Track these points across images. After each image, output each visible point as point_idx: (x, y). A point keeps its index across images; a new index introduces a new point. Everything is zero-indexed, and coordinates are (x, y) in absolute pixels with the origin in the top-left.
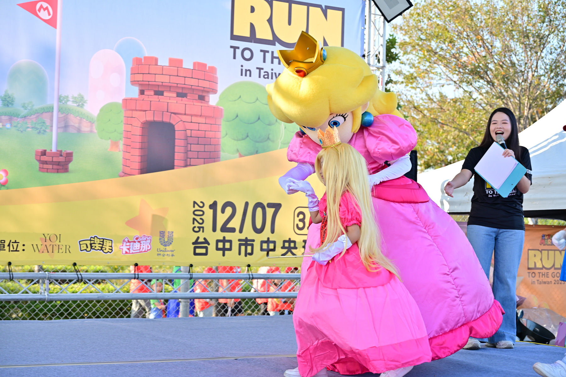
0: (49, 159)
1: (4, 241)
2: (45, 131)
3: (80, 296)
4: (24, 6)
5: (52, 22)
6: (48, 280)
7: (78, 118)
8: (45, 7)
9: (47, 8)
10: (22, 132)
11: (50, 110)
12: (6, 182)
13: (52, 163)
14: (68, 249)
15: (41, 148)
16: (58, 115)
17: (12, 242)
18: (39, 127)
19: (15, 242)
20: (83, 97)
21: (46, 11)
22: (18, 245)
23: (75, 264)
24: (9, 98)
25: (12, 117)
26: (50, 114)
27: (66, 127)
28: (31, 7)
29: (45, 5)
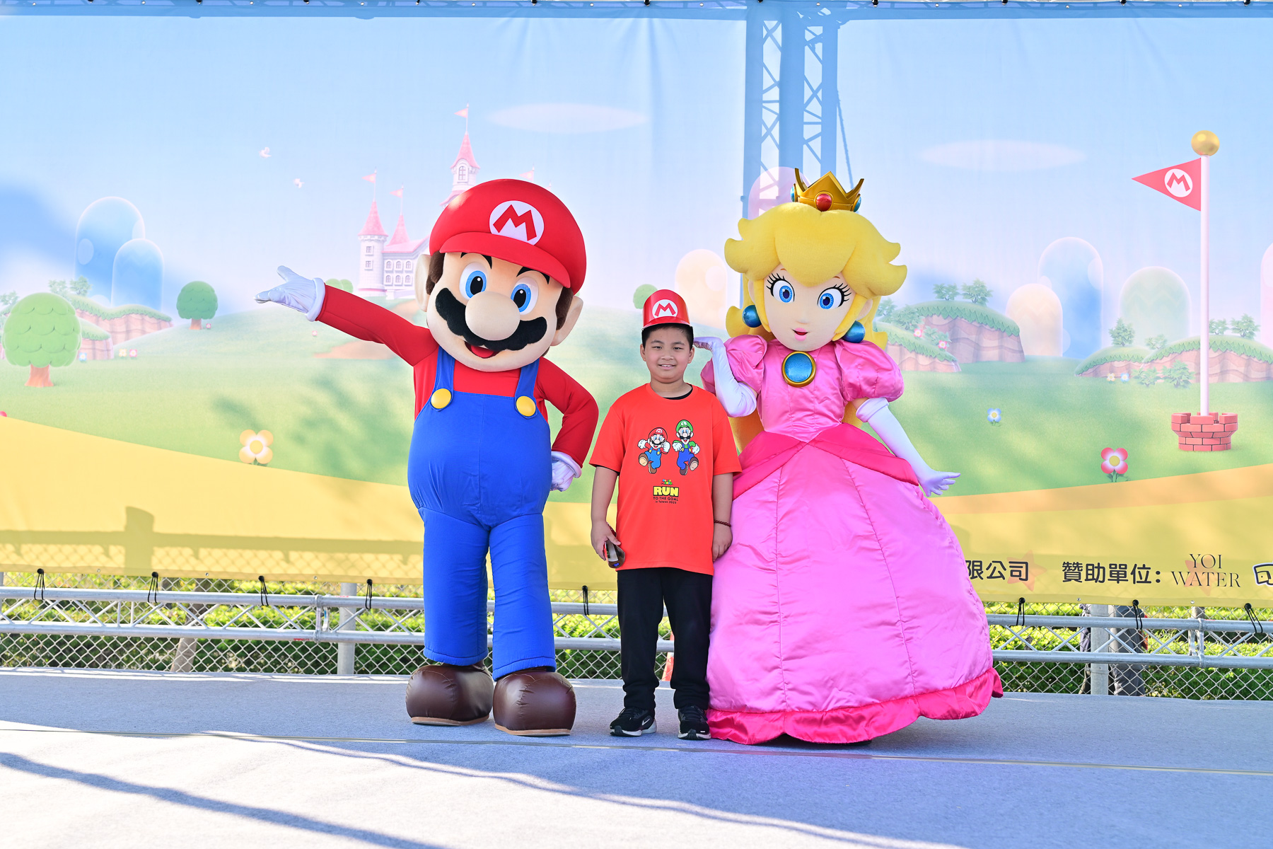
0: (1197, 428)
1: (1126, 565)
2: (1187, 382)
3: (1260, 660)
4: (1144, 179)
6: (1201, 631)
7: (1243, 356)
8: (1178, 178)
9: (1183, 178)
10: (1148, 385)
11: (1195, 346)
12: (1125, 468)
13: (1202, 434)
14: (1235, 581)
15: (1182, 411)
16: (1208, 353)
17: (1138, 568)
18: (1176, 376)
19: (1144, 567)
20: (1250, 321)
21: (1182, 183)
22: (1148, 572)
23: (1248, 607)
24: (1124, 331)
25: (1132, 363)
26: (1194, 353)
27: (1223, 373)
28: (1155, 180)
29: (1179, 173)
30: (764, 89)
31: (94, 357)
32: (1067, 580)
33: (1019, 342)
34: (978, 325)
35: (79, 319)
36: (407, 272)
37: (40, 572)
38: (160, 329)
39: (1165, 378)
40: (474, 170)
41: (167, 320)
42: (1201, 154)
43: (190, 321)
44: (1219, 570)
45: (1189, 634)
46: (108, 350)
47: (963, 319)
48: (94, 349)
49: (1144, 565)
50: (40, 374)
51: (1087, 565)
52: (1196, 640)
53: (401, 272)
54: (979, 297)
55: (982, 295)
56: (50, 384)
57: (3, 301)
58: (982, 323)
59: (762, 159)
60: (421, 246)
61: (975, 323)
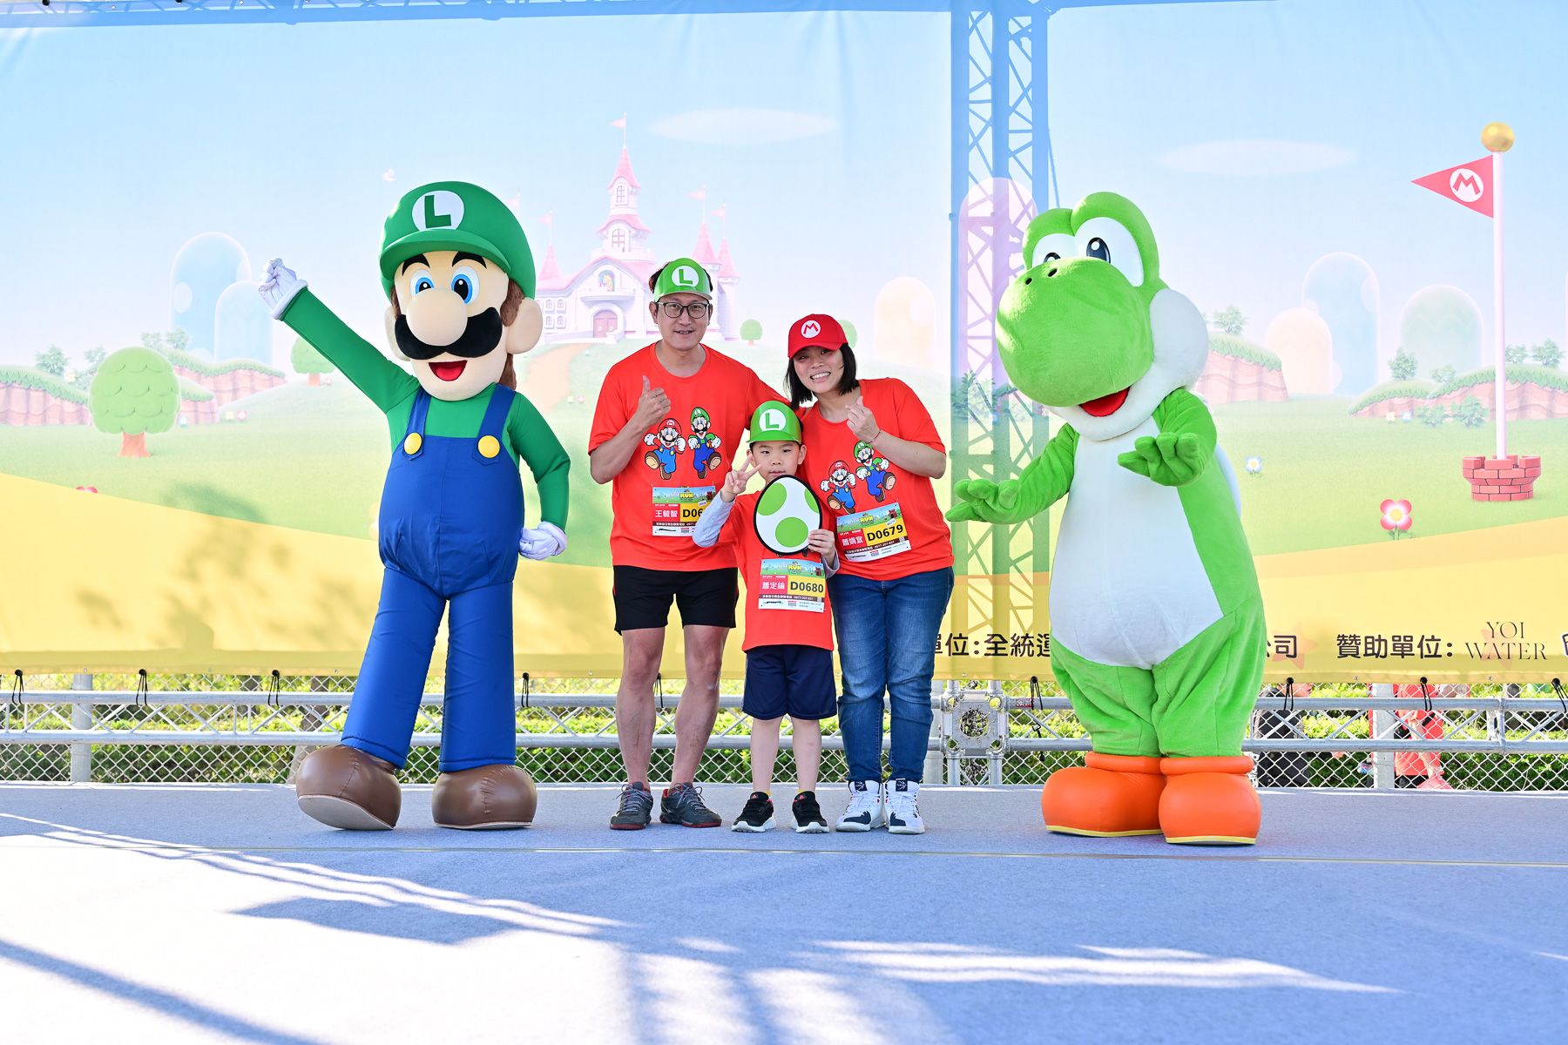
0: (1493, 475)
1: (1411, 637)
2: (1480, 420)
4: (1425, 182)
5: (1484, 206)
7: (1546, 388)
8: (1466, 179)
9: (1472, 180)
10: (1434, 425)
11: (1489, 378)
12: (1409, 524)
13: (1498, 481)
14: (1539, 651)
15: (1475, 454)
16: (1505, 386)
17: (1426, 640)
18: (1468, 414)
19: (1433, 639)
20: (1554, 347)
21: (1471, 185)
22: (1437, 644)
23: (1557, 684)
24: (1405, 362)
25: (1414, 398)
26: (1488, 385)
27: (1523, 408)
28: (1439, 183)
29: (1467, 174)
30: (972, 84)
31: (197, 421)
32: (1342, 655)
33: (1282, 378)
34: (1233, 359)
35: (178, 377)
36: (559, 312)
37: (143, 673)
38: (272, 385)
39: (1455, 416)
40: (635, 191)
41: (280, 376)
42: (1493, 151)
43: (308, 374)
44: (1522, 641)
45: (1488, 717)
46: (212, 413)
48: (196, 411)
49: (1433, 636)
50: (134, 443)
51: (1366, 638)
52: (1496, 726)
53: (553, 312)
54: (1233, 326)
55: (1237, 323)
56: (146, 454)
57: (88, 358)
58: (1237, 356)
59: (971, 169)
60: (575, 281)
61: (1227, 357)
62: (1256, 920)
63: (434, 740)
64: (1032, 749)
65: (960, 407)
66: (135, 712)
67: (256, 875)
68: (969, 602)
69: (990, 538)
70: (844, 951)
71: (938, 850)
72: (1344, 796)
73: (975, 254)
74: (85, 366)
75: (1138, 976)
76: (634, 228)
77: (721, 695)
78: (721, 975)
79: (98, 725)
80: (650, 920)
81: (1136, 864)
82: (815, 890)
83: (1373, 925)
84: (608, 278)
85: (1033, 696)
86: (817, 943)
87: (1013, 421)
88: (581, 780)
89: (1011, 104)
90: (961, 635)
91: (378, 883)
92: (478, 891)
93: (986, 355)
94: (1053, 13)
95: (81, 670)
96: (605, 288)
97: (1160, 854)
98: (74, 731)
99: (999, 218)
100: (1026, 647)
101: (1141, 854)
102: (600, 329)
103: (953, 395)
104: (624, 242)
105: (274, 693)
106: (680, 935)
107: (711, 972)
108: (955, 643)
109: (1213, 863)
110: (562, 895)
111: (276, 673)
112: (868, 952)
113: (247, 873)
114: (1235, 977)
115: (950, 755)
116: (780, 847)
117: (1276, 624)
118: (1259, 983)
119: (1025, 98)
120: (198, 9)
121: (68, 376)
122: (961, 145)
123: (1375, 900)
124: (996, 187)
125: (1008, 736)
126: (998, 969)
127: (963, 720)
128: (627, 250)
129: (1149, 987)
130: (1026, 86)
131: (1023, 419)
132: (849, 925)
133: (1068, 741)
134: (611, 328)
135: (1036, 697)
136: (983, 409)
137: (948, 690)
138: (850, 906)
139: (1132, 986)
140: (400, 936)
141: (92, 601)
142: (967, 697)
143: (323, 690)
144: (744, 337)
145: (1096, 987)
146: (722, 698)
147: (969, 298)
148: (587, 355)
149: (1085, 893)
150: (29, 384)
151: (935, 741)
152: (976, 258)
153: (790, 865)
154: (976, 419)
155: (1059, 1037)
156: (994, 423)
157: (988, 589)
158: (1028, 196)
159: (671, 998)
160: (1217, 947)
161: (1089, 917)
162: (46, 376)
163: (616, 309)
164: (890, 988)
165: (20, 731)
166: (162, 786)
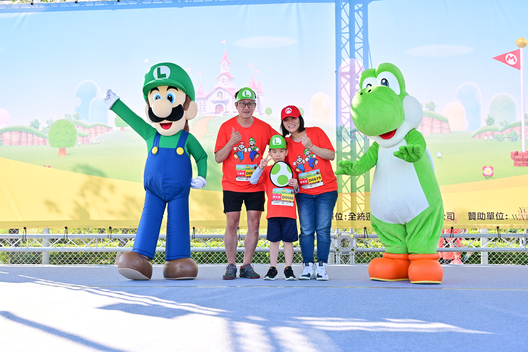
0: (521, 157)
1: (494, 213)
2: (516, 139)
4: (497, 58)
5: (517, 66)
6: (525, 238)
8: (511, 57)
9: (513, 57)
10: (501, 141)
11: (519, 124)
12: (492, 174)
13: (523, 160)
15: (515, 151)
16: (525, 127)
17: (499, 214)
18: (512, 137)
21: (513, 59)
22: (502, 215)
24: (491, 119)
25: (494, 132)
26: (519, 127)
28: (502, 58)
29: (511, 55)
30: (342, 27)
31: (83, 143)
32: (470, 219)
33: (449, 125)
34: (432, 119)
35: (77, 129)
36: (204, 106)
37: (66, 228)
38: (108, 131)
39: (508, 138)
40: (229, 64)
41: (111, 128)
42: (520, 47)
43: (120, 127)
45: (520, 240)
46: (88, 141)
47: (426, 117)
48: (83, 140)
49: (501, 213)
50: (62, 151)
51: (478, 213)
52: (523, 243)
53: (202, 106)
54: (432, 108)
55: (433, 107)
56: (66, 155)
57: (47, 123)
58: (433, 118)
59: (342, 56)
60: (209, 95)
61: (430, 118)
62: (442, 309)
63: (163, 250)
64: (365, 252)
65: (339, 136)
66: (63, 241)
67: (105, 295)
68: (343, 202)
69: (350, 181)
70: (303, 320)
71: (333, 286)
72: (471, 267)
73: (344, 84)
74: (46, 125)
75: (402, 328)
76: (229, 77)
77: (260, 234)
78: (261, 329)
79: (51, 245)
80: (237, 310)
81: (401, 290)
82: (292, 300)
83: (482, 311)
84: (220, 94)
85: (365, 234)
86: (293, 318)
87: (357, 141)
88: (213, 263)
89: (356, 34)
90: (340, 213)
91: (145, 298)
92: (179, 301)
93: (348, 119)
94: (369, 3)
95: (45, 227)
96: (219, 98)
97: (409, 287)
98: (43, 247)
99: (352, 72)
100: (362, 217)
101: (402, 287)
102: (218, 111)
103: (337, 132)
104: (225, 82)
105: (110, 234)
106: (247, 315)
107: (258, 327)
108: (338, 216)
109: (427, 290)
110: (207, 302)
111: (110, 228)
112: (310, 320)
113: (102, 295)
114: (435, 329)
115: (337, 254)
116: (280, 285)
117: (447, 209)
118: (443, 331)
119: (360, 32)
120: (82, 5)
121: (41, 129)
122: (339, 48)
123: (482, 302)
124: (351, 62)
125: (356, 247)
126: (355, 326)
127: (341, 242)
128: (226, 84)
129: (406, 332)
130: (360, 28)
131: (361, 140)
132: (304, 311)
133: (377, 249)
134: (221, 111)
135: (366, 234)
136: (347, 137)
137: (336, 232)
138: (304, 305)
139: (400, 332)
140: (153, 316)
141: (49, 204)
142: (343, 234)
143: (126, 233)
144: (266, 114)
145: (388, 332)
146: (260, 235)
147: (342, 99)
148: (214, 120)
149: (384, 300)
150: (28, 132)
151: (332, 249)
152: (344, 86)
153: (283, 291)
154: (345, 140)
155: (376, 349)
156: (351, 142)
157: (349, 197)
158: (361, 64)
159: (244, 336)
160: (429, 319)
161: (385, 309)
162: (33, 129)
163: (223, 104)
164: (318, 333)
165: (25, 248)
166: (73, 266)
